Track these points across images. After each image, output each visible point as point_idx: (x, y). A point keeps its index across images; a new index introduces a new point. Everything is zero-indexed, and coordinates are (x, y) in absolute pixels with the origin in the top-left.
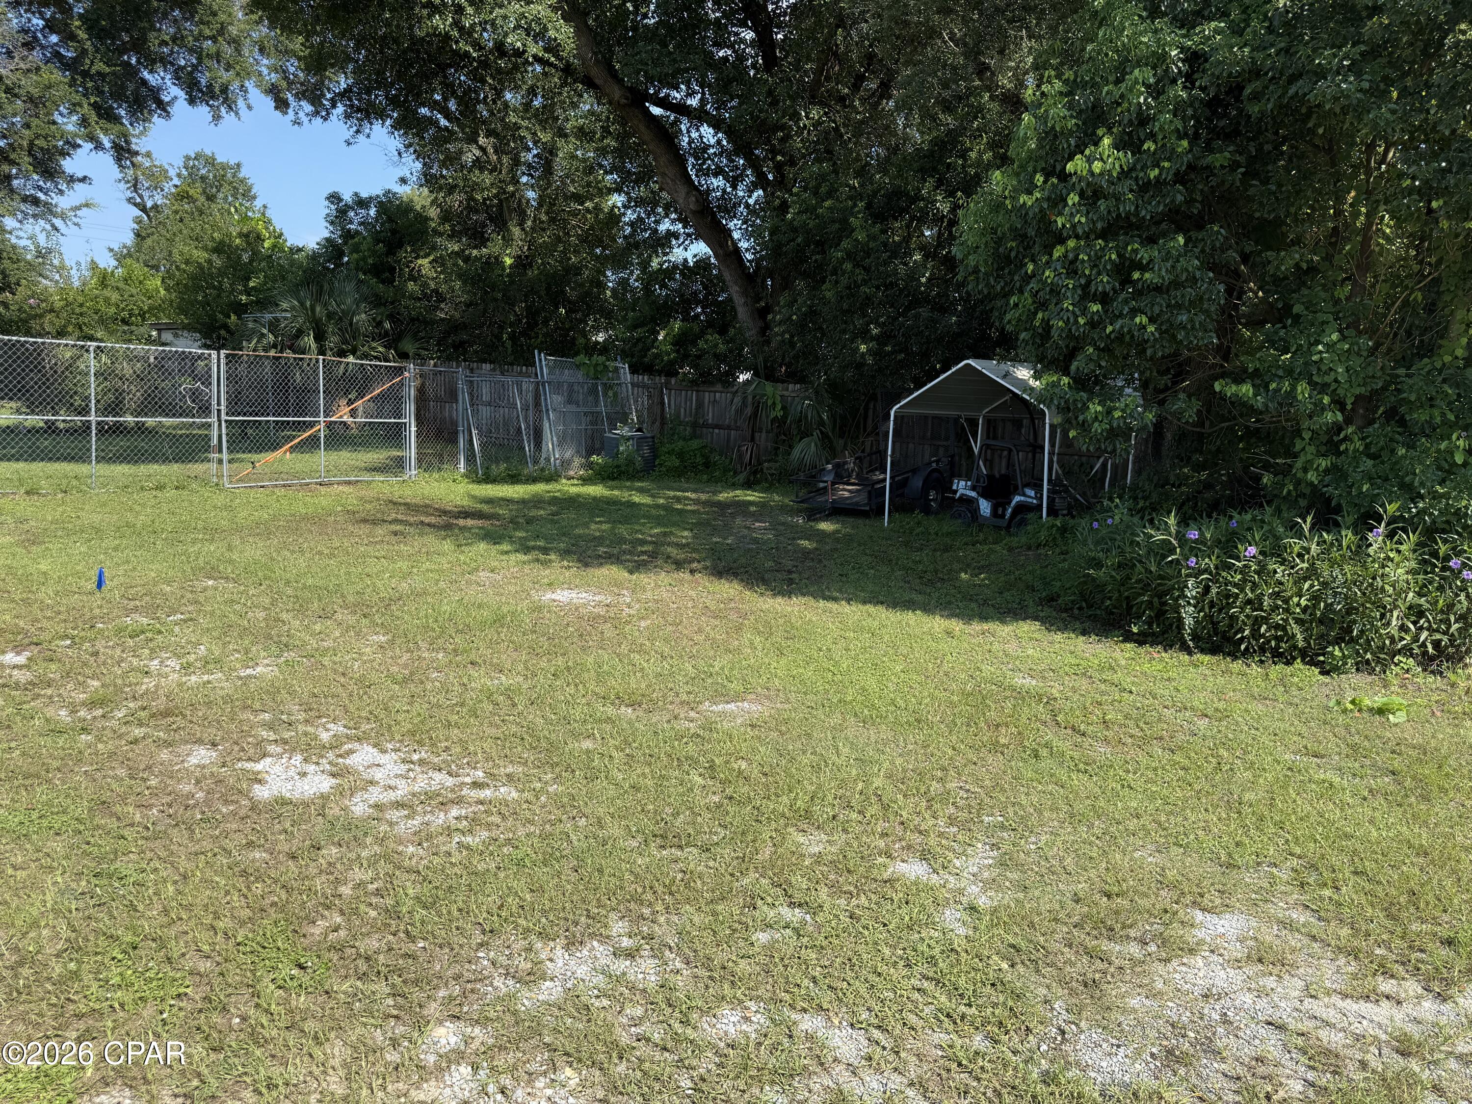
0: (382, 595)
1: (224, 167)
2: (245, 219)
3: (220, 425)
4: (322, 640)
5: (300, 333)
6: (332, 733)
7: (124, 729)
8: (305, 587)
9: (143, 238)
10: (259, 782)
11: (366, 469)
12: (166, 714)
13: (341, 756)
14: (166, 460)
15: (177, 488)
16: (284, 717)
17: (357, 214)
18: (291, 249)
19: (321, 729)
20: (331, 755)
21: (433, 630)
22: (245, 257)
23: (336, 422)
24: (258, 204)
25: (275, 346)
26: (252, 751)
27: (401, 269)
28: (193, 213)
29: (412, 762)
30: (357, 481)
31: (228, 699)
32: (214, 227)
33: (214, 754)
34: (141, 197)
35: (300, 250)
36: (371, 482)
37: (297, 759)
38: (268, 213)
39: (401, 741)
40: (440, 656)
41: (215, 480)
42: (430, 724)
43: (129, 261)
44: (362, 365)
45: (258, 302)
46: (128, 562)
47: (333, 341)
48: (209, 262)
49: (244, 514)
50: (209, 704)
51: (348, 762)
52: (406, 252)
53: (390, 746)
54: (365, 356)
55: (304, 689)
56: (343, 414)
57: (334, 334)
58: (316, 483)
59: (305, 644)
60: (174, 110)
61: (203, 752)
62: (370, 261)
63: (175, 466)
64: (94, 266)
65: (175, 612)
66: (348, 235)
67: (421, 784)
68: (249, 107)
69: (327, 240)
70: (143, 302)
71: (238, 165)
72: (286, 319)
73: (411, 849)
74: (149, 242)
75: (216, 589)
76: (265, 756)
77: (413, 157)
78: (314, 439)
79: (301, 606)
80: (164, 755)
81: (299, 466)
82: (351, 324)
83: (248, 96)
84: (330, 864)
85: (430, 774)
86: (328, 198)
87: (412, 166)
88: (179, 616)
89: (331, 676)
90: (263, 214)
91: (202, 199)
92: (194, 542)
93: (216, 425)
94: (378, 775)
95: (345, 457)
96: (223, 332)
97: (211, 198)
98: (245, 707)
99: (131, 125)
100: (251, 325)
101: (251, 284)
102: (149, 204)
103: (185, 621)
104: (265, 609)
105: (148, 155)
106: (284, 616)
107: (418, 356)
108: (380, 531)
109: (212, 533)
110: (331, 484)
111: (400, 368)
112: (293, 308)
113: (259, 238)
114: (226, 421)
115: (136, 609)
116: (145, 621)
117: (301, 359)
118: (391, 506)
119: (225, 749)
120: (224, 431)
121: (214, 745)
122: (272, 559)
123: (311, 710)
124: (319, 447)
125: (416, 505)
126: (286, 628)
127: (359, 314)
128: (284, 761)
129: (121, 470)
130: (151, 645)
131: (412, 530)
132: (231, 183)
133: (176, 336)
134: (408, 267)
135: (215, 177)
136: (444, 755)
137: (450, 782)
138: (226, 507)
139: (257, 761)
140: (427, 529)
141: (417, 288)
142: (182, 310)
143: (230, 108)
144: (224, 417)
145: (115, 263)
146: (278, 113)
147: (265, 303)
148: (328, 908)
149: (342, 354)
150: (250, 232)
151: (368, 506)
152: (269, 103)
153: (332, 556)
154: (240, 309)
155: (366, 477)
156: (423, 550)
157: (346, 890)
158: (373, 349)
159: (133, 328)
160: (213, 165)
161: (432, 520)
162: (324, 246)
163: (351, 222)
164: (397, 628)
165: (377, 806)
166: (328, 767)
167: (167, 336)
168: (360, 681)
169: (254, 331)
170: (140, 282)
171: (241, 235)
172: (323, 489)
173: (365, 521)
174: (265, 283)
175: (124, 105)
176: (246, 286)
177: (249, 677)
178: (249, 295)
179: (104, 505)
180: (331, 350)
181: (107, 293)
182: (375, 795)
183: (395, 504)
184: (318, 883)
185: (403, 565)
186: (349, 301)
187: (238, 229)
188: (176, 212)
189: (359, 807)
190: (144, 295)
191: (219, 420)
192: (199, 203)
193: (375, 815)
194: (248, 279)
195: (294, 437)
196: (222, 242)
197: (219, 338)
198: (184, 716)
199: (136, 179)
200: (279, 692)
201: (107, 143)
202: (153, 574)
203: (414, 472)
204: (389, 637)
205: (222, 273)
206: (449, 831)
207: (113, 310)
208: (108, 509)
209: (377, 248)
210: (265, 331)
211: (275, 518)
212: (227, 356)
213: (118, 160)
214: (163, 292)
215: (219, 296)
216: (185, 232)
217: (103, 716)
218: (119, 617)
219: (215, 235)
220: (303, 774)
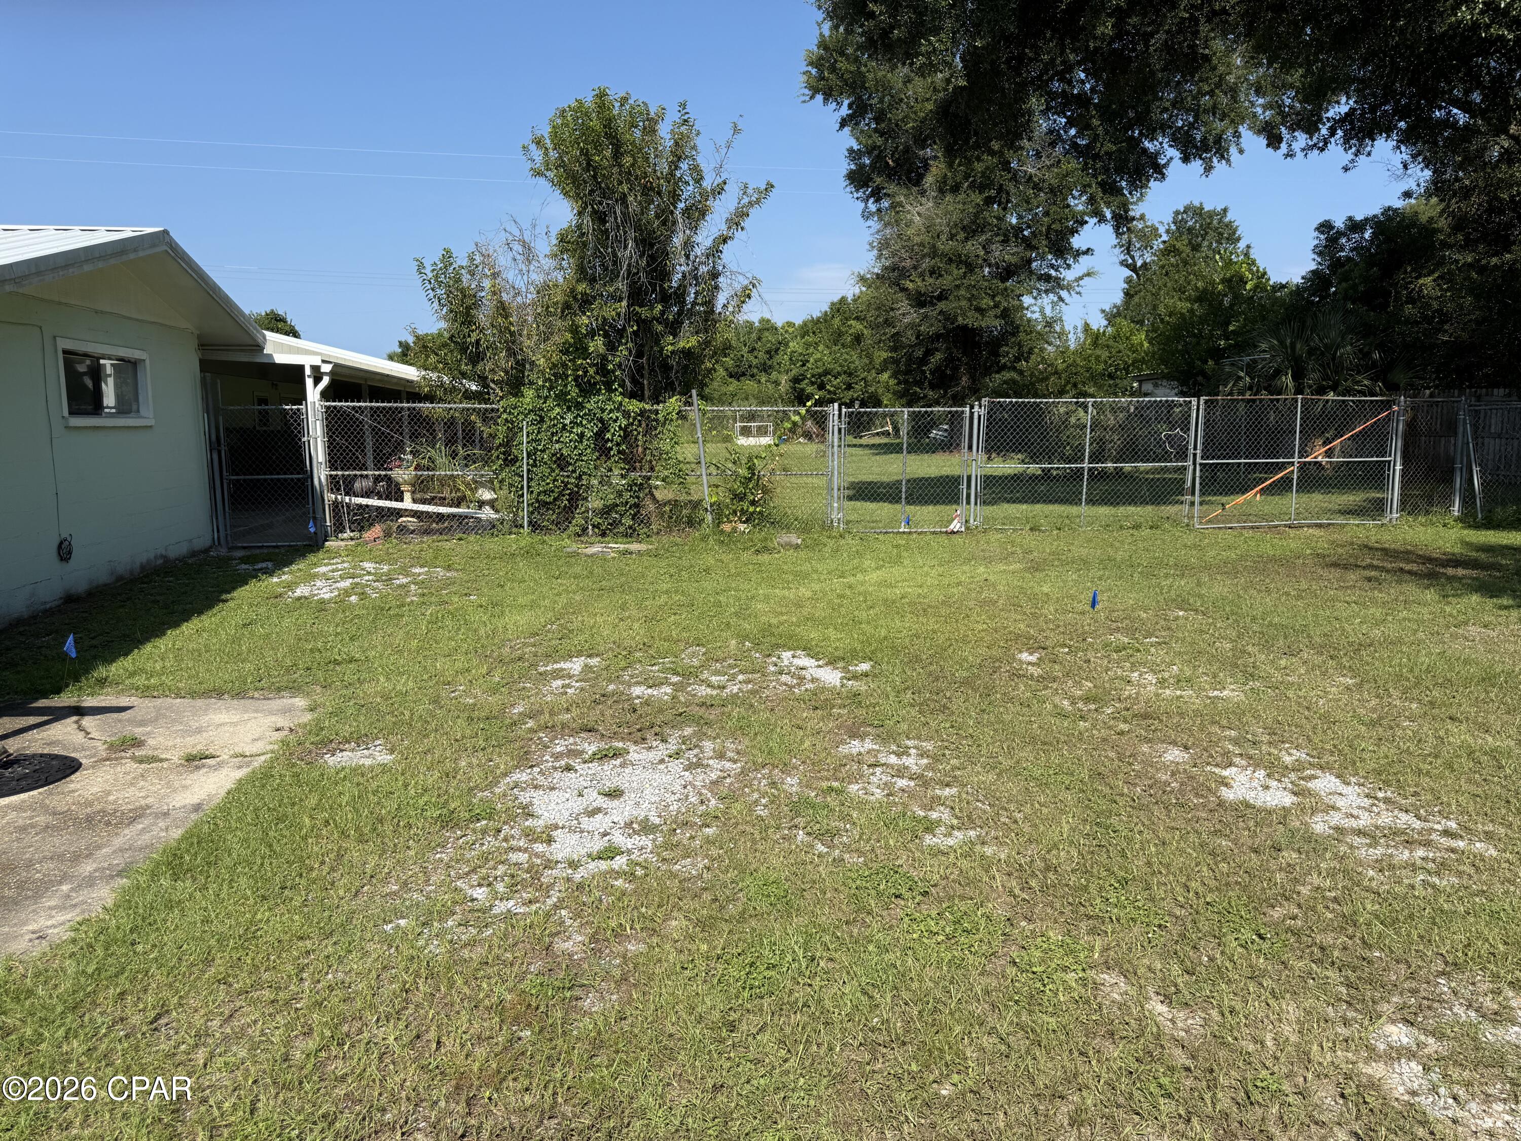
0: (1351, 639)
1: (1211, 214)
2: (1229, 263)
3: (1195, 470)
4: (1287, 675)
5: (1278, 372)
6: (1294, 758)
7: (1112, 722)
8: (1270, 624)
9: (1132, 296)
10: (1226, 785)
11: (1340, 511)
12: (1145, 716)
13: (1303, 779)
14: (1144, 502)
15: (1151, 528)
16: (1249, 736)
17: (1349, 240)
18: (1273, 287)
19: (1283, 753)
20: (1293, 776)
21: (1408, 680)
22: (1226, 301)
23: (1310, 463)
24: (1242, 245)
25: (1250, 388)
26: (1219, 759)
27: (1397, 293)
28: (1178, 265)
29: (1376, 798)
30: (1329, 524)
31: (1197, 713)
32: (1199, 275)
33: (1187, 756)
34: (1133, 258)
35: (1283, 286)
36: (1344, 526)
37: (1261, 774)
38: (1254, 254)
39: (1366, 778)
40: (1414, 706)
41: (1186, 521)
42: (1397, 767)
43: (1118, 320)
44: (1344, 401)
45: (1236, 345)
46: (1110, 590)
47: (1313, 377)
48: (1191, 311)
49: (1213, 553)
50: (1181, 715)
51: (1309, 785)
52: (1405, 272)
53: (1353, 780)
54: (1348, 392)
55: (1269, 716)
56: (1318, 455)
57: (1313, 370)
58: (1285, 526)
59: (1270, 676)
60: (1168, 172)
61: (1177, 752)
62: (1361, 288)
63: (1150, 508)
64: (1087, 328)
65: (1150, 635)
66: (1336, 264)
67: (1385, 819)
68: (1241, 151)
69: (1313, 272)
70: (1128, 356)
71: (1225, 210)
72: (1264, 359)
73: (1371, 873)
74: (1136, 299)
75: (1187, 619)
76: (1230, 765)
77: (1422, 165)
78: (1287, 480)
79: (1267, 641)
80: (1145, 748)
81: (1267, 509)
82: (1334, 359)
83: (1241, 140)
84: (1289, 865)
85: (1396, 812)
86: (1317, 229)
87: (1421, 175)
88: (1154, 639)
89: (1295, 707)
90: (1247, 255)
91: (1188, 250)
92: (1167, 576)
93: (1191, 468)
94: (1340, 803)
95: (1317, 499)
96: (1200, 378)
97: (1196, 248)
98: (1213, 723)
99: (1130, 193)
100: (1227, 369)
101: (1231, 328)
102: (1139, 263)
103: (1159, 644)
104: (1232, 641)
105: (1142, 217)
106: (1250, 648)
107: (1412, 385)
108: (1352, 576)
109: (1183, 569)
110: (1301, 527)
111: (1388, 401)
112: (1272, 348)
113: (1243, 281)
114: (1201, 464)
115: (1118, 630)
116: (1126, 640)
117: (1278, 400)
118: (1365, 551)
119: (1196, 754)
120: (1198, 474)
121: (1186, 748)
122: (1239, 596)
123: (1275, 734)
124: (1291, 488)
125: (1395, 551)
126: (1252, 660)
127: (1344, 347)
128: (1248, 772)
129: (1104, 511)
130: (1131, 660)
131: (1388, 577)
132: (1217, 229)
133: (1156, 386)
134: (1407, 288)
135: (1201, 226)
136: (1412, 800)
137: (1418, 824)
138: (1195, 546)
139: (1225, 768)
140: (1407, 577)
141: (1415, 311)
142: (1163, 361)
143: (1222, 157)
144: (1199, 460)
145: (1105, 323)
146: (1270, 150)
147: (1243, 344)
148: (1287, 899)
149: (1322, 391)
150: (1232, 277)
151: (1340, 550)
152: (1262, 141)
153: (1299, 597)
154: (1217, 354)
155: (1340, 520)
156: (1401, 598)
157: (1305, 890)
158: (1358, 383)
159: (1118, 381)
160: (1201, 214)
161: (1414, 567)
162: (1309, 280)
163: (1342, 250)
164: (1366, 672)
165: (1337, 829)
166: (1290, 786)
167: (1148, 387)
168: (1324, 717)
169: (1230, 375)
170: (1127, 338)
171: (1223, 281)
172: (1292, 532)
173: (1335, 565)
174: (1245, 326)
175: (1126, 177)
176: (1225, 331)
177: (1217, 697)
178: (1227, 339)
179: (1090, 541)
180: (1310, 387)
181: (1098, 352)
182: (1336, 819)
183: (1371, 549)
184: (1279, 877)
185: (1378, 612)
186: (1333, 334)
187: (1221, 276)
188: (1163, 267)
189: (1319, 825)
190: (1130, 349)
191: (1194, 463)
192: (1184, 255)
193: (1336, 836)
194: (1228, 323)
195: (1266, 479)
196: (1205, 290)
197: (1194, 384)
198: (1161, 721)
199: (1130, 243)
200: (1244, 715)
201: (1108, 215)
202: (1131, 602)
203: (1395, 515)
204: (1358, 680)
205: (1203, 320)
206: (1414, 868)
207: (1102, 366)
208: (1092, 545)
209: (1372, 272)
210: (1242, 374)
211: (1242, 558)
212: (1206, 402)
213: (1117, 229)
214: (1146, 345)
215: (1198, 343)
216: (1169, 285)
217: (1096, 710)
218: (1105, 635)
219: (1200, 284)
220: (1267, 788)
